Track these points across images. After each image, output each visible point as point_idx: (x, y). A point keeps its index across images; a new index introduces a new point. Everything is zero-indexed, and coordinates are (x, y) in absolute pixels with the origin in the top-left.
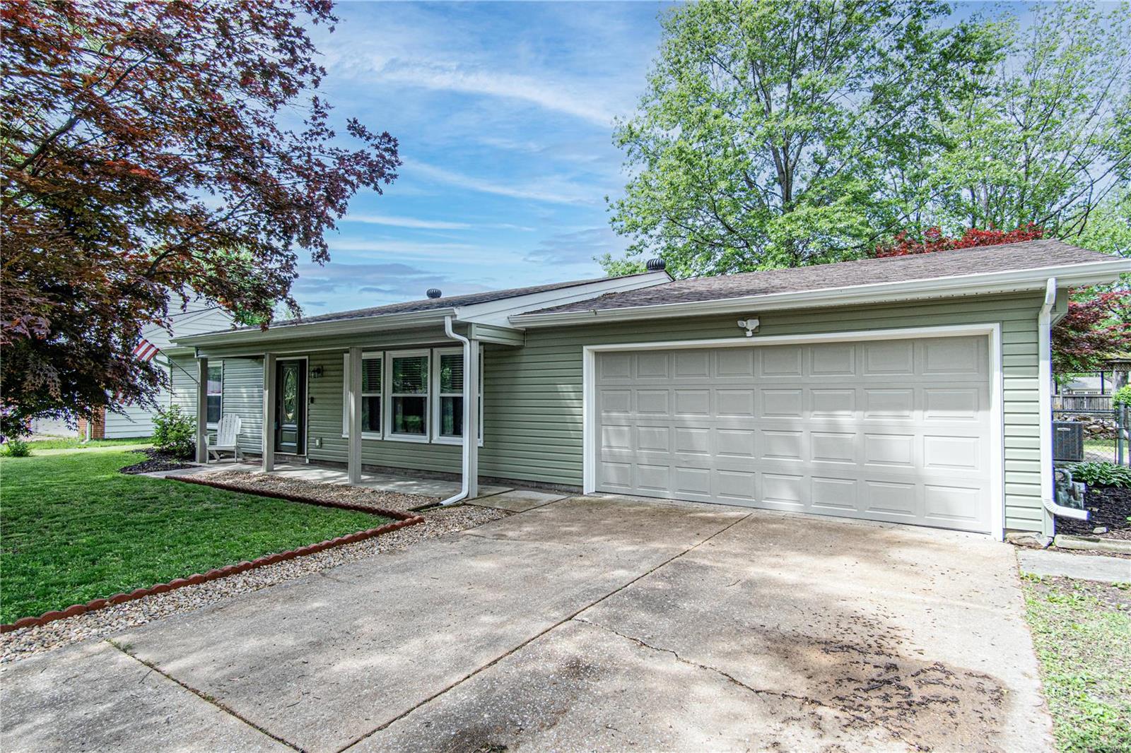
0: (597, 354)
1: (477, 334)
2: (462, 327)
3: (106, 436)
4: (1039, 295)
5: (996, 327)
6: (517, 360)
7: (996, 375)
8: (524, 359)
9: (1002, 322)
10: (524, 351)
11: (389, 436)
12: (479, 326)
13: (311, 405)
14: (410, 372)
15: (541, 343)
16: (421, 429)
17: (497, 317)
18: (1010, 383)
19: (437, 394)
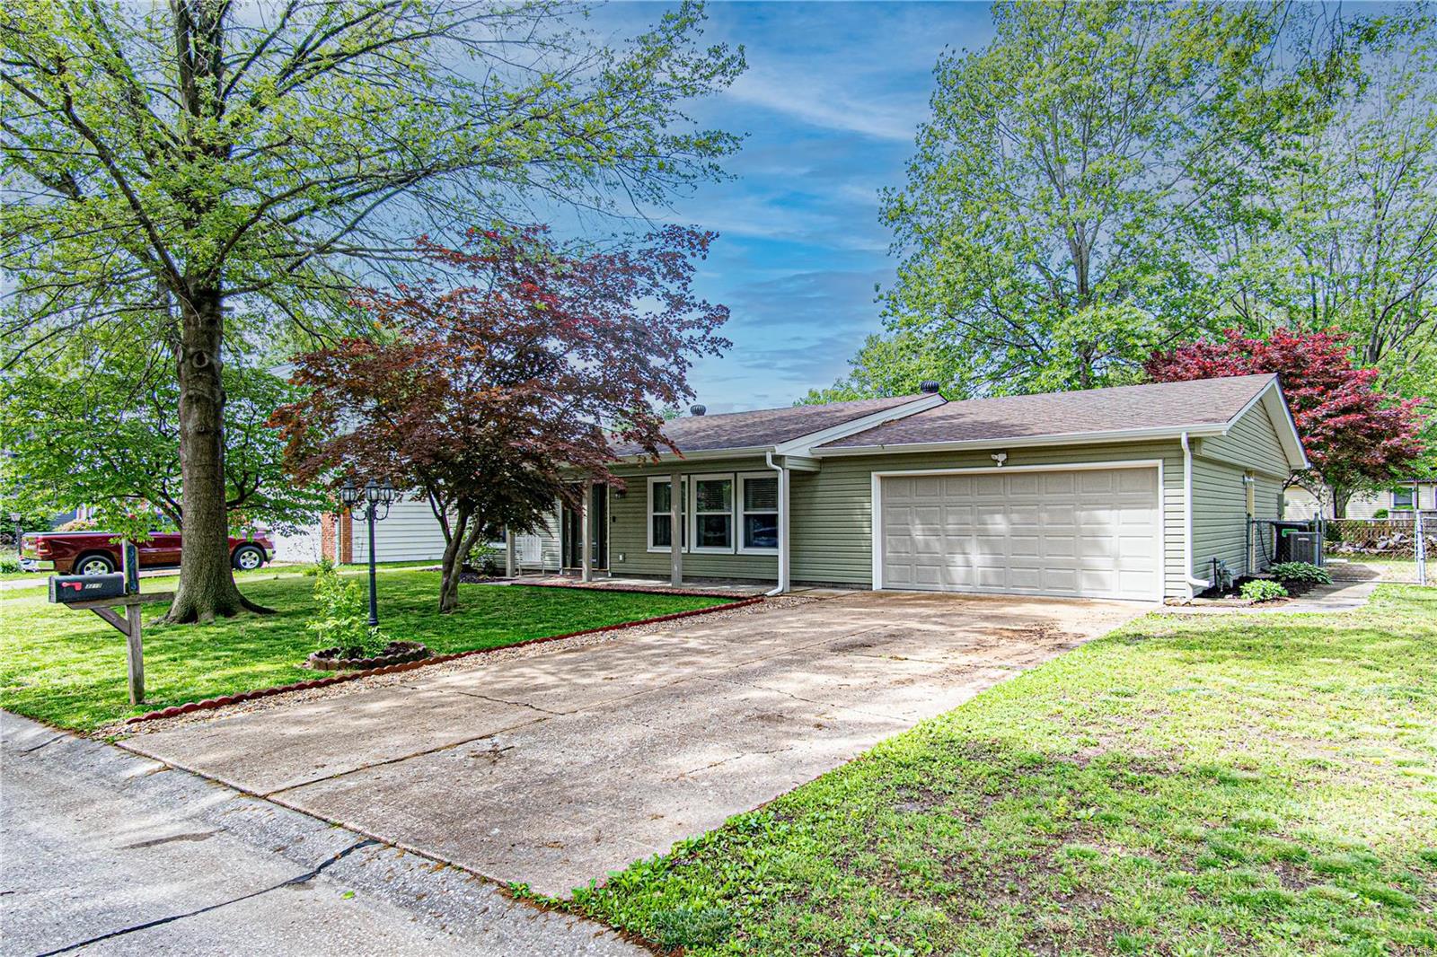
0: (882, 478)
1: (789, 464)
2: (778, 459)
3: (354, 560)
4: (1178, 441)
5: (1159, 463)
6: (815, 483)
7: (1161, 487)
8: (821, 482)
9: (1164, 459)
10: (821, 476)
11: (695, 549)
12: (790, 457)
13: (614, 525)
14: (714, 494)
15: (834, 470)
16: (724, 542)
17: (799, 450)
18: (1169, 492)
19: (741, 512)
